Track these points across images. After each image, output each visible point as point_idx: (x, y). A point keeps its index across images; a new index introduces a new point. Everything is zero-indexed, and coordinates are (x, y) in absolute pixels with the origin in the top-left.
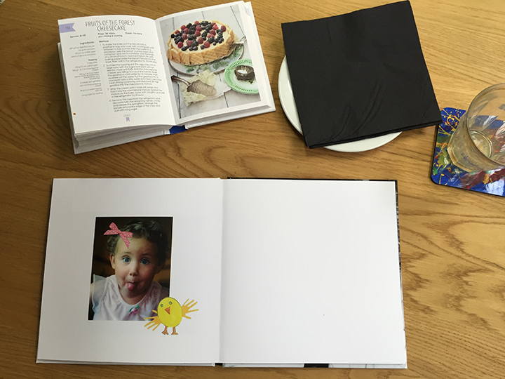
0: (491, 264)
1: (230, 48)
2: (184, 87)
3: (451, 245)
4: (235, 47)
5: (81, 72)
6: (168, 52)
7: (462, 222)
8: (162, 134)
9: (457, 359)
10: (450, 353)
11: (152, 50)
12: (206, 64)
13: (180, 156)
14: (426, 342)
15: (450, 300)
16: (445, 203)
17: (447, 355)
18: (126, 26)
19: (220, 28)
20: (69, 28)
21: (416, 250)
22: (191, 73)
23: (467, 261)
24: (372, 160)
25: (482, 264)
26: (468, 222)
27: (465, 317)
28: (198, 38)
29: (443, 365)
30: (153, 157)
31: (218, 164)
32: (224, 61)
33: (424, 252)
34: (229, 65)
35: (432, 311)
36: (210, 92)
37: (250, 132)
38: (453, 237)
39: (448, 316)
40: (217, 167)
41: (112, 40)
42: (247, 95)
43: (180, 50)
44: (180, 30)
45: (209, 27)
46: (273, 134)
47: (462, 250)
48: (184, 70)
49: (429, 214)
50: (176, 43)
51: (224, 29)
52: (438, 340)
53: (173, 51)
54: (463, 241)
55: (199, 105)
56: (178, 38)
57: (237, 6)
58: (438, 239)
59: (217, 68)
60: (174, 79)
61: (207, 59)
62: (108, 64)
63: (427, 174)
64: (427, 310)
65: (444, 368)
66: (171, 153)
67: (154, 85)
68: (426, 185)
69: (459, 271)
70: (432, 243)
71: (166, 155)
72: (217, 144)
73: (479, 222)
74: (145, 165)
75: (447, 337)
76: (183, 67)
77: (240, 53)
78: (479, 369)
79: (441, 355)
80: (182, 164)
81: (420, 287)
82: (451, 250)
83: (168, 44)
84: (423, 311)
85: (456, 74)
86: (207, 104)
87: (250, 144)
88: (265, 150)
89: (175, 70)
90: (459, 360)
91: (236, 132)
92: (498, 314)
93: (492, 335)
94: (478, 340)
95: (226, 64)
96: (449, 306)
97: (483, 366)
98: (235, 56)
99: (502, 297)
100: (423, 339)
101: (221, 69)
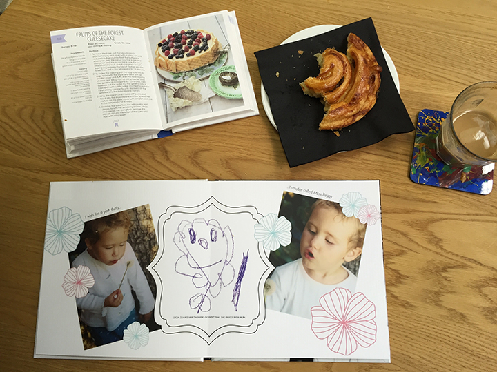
0: (470, 260)
1: (215, 56)
2: (171, 93)
3: (430, 242)
4: (219, 55)
5: (72, 80)
6: (156, 60)
7: (441, 219)
8: (150, 138)
9: (437, 353)
10: (430, 347)
11: (140, 58)
12: (192, 71)
13: (168, 159)
14: (406, 336)
15: (430, 295)
16: (424, 201)
17: (427, 349)
18: (115, 36)
19: (205, 37)
20: (60, 39)
21: (396, 247)
22: (177, 80)
23: (446, 257)
24: (353, 161)
25: (461, 260)
26: (446, 219)
27: (444, 313)
28: (184, 46)
29: (423, 358)
30: (142, 160)
31: (204, 166)
32: (208, 68)
33: (404, 249)
34: (214, 71)
35: (412, 306)
36: (195, 99)
37: (234, 135)
38: (432, 234)
39: (426, 311)
40: (203, 169)
41: (101, 50)
42: (231, 100)
43: (167, 58)
44: (167, 39)
45: (194, 35)
46: (256, 137)
47: (441, 247)
48: (171, 77)
49: (408, 212)
50: (163, 51)
51: (209, 37)
52: (418, 335)
53: (160, 60)
54: (441, 238)
55: (185, 110)
56: (165, 46)
57: (221, 15)
58: (418, 237)
59: (202, 75)
60: (161, 86)
61: (193, 66)
62: (98, 72)
63: (406, 173)
64: (407, 305)
65: (424, 361)
66: (159, 156)
67: (142, 91)
68: (404, 184)
69: (439, 267)
70: (412, 241)
71: (154, 158)
72: (203, 147)
73: (457, 219)
74: (134, 168)
75: (427, 331)
76: (170, 74)
77: (224, 60)
78: (460, 363)
79: (421, 349)
80: (169, 167)
81: (401, 282)
82: (430, 247)
83: (156, 52)
84: (403, 306)
85: (433, 77)
86: (193, 109)
87: (234, 146)
88: (249, 153)
89: (162, 77)
90: (439, 354)
91: (222, 136)
92: (478, 309)
93: (472, 329)
94: (457, 334)
95: (211, 71)
96: (428, 301)
97: (463, 360)
98: (219, 63)
99: (481, 292)
100: (404, 333)
101: (206, 75)
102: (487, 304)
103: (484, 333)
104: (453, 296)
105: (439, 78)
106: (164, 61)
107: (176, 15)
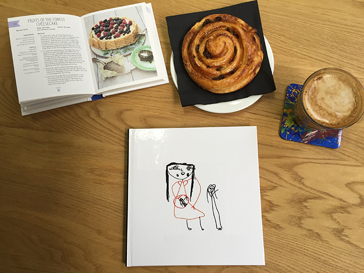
0: (324, 193)
1: (136, 37)
2: (101, 66)
3: (295, 180)
4: (138, 37)
5: (24, 56)
6: (90, 40)
7: (303, 163)
8: (86, 100)
9: (299, 262)
10: (294, 258)
11: (78, 39)
12: (118, 49)
13: (100, 116)
14: (276, 250)
15: (294, 219)
16: (291, 149)
17: (292, 260)
18: (58, 22)
19: (128, 23)
20: (16, 24)
21: (270, 183)
22: (107, 56)
23: (306, 191)
24: (239, 118)
25: (318, 194)
26: (307, 163)
27: (304, 232)
28: (111, 30)
29: (289, 266)
30: (80, 118)
31: (127, 122)
32: (130, 47)
33: (276, 185)
34: (135, 50)
35: (281, 227)
36: (120, 71)
37: (151, 98)
38: (296, 174)
39: (292, 231)
40: (126, 125)
41: (47, 33)
42: (147, 72)
43: (99, 39)
44: (99, 24)
45: (120, 22)
46: (167, 100)
47: (302, 183)
48: (101, 54)
49: (279, 157)
50: (96, 34)
51: (131, 23)
52: (285, 249)
53: (93, 40)
54: (303, 176)
55: (112, 80)
56: (97, 30)
57: (141, 6)
58: (286, 176)
59: (125, 52)
60: (94, 60)
61: (118, 46)
62: (44, 50)
64: (277, 227)
65: (289, 268)
66: (93, 115)
67: (79, 65)
69: (301, 198)
70: (281, 178)
71: (89, 116)
72: (127, 108)
73: (315, 163)
74: (74, 123)
75: (292, 246)
76: (101, 52)
77: (142, 41)
78: (315, 269)
79: (287, 259)
80: (101, 123)
81: (273, 210)
82: (295, 183)
83: (90, 35)
84: (275, 227)
85: (300, 55)
86: (118, 79)
87: (150, 107)
88: (161, 112)
89: (95, 54)
90: (300, 263)
91: (141, 99)
92: (329, 230)
93: (324, 244)
94: (314, 248)
95: (132, 49)
96: (293, 224)
97: (318, 267)
98: (139, 43)
99: (332, 217)
100: (274, 248)
101: (128, 52)
102: (336, 226)
103: (333, 247)
104: (311, 219)
105: (304, 57)
106: (96, 41)
107: (106, 6)
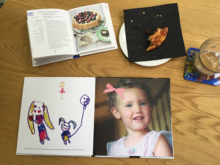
0: (210, 114)
1: (99, 23)
2: (79, 39)
3: (192, 106)
4: (101, 22)
5: (36, 32)
6: (73, 24)
7: (197, 96)
8: (70, 58)
9: (195, 155)
11: (66, 23)
12: (89, 29)
13: (77, 68)
14: (181, 148)
15: (192, 130)
16: (190, 88)
17: (191, 153)
18: (55, 13)
19: (94, 14)
20: (31, 14)
21: (178, 108)
22: (82, 33)
23: (199, 113)
24: (159, 70)
25: (206, 114)
26: (200, 96)
27: (198, 137)
28: (85, 18)
29: (189, 157)
30: (66, 68)
31: (93, 71)
32: (96, 28)
33: (181, 109)
34: (98, 29)
35: (184, 134)
36: (90, 41)
37: (107, 58)
38: (193, 103)
39: (190, 136)
40: (93, 72)
41: (49, 19)
42: (106, 42)
43: (78, 23)
44: (78, 15)
45: (90, 14)
46: (117, 59)
47: (197, 108)
48: (79, 32)
49: (183, 93)
50: (76, 20)
51: (96, 15)
52: (186, 147)
53: (75, 24)
54: (197, 104)
55: (85, 46)
56: (77, 18)
57: (102, 5)
58: (187, 103)
59: (93, 31)
60: (75, 35)
61: (89, 27)
62: (47, 29)
63: (182, 76)
64: (182, 134)
65: (189, 158)
66: (73, 67)
67: (66, 38)
68: (182, 80)
69: (196, 117)
70: (184, 105)
71: (71, 67)
72: (93, 63)
73: (205, 96)
74: (62, 72)
75: (191, 145)
76: (79, 31)
77: (103, 24)
78: (205, 159)
79: (188, 153)
80: (78, 71)
81: (179, 124)
82: (193, 108)
83: (73, 21)
84: (180, 134)
85: (195, 34)
86: (89, 46)
87: (107, 63)
88: (113, 66)
89: (75, 32)
91: (101, 58)
92: (213, 136)
93: (210, 145)
94: (204, 147)
96: (191, 132)
97: (206, 158)
98: (101, 26)
99: (215, 128)
100: (180, 146)
101: (95, 31)
102: (217, 134)
103: (216, 147)
104: (202, 130)
105: (197, 34)
106: (77, 25)
107: (82, 5)
